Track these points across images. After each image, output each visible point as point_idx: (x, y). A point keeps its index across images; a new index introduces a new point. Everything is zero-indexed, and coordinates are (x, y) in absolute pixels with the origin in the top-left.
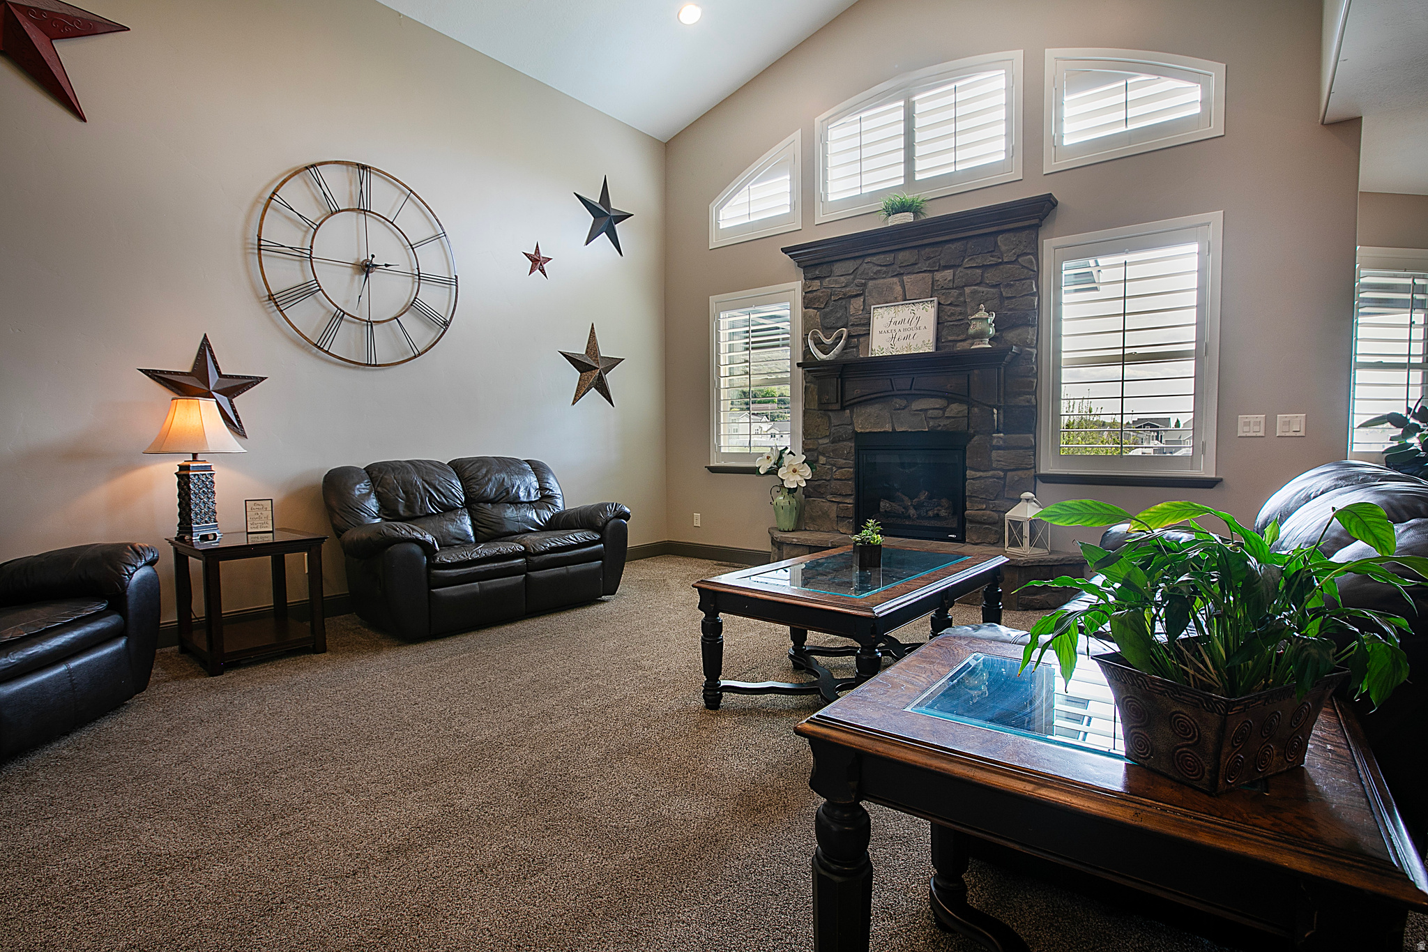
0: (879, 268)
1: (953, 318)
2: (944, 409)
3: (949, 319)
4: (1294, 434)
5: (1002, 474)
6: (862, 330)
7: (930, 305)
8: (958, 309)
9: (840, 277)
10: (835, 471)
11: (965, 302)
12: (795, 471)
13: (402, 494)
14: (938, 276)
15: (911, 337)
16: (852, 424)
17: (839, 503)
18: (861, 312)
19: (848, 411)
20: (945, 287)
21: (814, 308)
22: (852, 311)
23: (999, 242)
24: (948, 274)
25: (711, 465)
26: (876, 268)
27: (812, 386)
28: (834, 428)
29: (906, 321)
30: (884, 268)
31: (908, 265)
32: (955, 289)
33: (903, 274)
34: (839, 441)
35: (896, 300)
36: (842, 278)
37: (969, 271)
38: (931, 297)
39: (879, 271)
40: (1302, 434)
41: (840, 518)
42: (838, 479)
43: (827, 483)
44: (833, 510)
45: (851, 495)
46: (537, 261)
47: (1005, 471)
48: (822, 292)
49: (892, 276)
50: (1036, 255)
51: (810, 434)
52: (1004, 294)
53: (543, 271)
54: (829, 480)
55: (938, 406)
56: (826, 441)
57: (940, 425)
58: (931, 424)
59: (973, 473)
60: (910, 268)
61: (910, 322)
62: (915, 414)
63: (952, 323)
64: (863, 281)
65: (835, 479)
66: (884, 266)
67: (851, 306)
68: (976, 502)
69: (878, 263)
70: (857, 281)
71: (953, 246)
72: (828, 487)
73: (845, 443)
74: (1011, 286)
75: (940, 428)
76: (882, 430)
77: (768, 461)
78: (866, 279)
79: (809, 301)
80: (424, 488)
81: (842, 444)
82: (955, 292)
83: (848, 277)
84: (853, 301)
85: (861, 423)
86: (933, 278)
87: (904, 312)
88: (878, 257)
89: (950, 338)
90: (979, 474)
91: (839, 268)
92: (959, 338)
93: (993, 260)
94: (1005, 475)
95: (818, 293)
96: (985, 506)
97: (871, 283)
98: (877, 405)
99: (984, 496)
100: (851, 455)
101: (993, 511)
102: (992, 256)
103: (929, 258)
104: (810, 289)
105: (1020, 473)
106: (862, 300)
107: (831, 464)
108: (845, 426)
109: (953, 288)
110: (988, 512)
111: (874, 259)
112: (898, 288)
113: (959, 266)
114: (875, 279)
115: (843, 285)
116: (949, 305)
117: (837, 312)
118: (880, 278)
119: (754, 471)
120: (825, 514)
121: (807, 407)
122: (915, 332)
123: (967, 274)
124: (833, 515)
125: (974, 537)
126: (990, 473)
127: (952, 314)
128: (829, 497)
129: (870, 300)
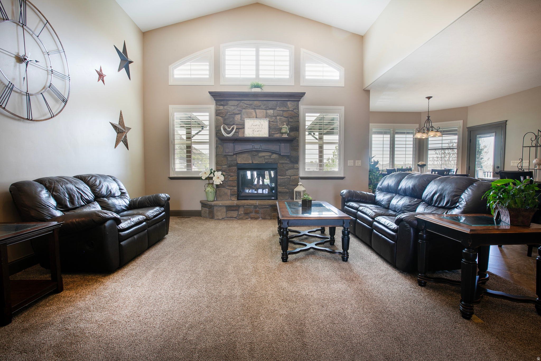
0: (247, 105)
1: (273, 126)
2: (270, 156)
3: (272, 126)
4: (359, 165)
5: (289, 177)
6: (242, 127)
7: (266, 121)
8: (275, 123)
9: (231, 107)
10: (229, 178)
11: (277, 121)
12: (218, 178)
13: (67, 195)
14: (269, 111)
15: (260, 131)
16: (236, 160)
17: (231, 189)
18: (239, 120)
19: (235, 155)
20: (271, 115)
21: (220, 116)
22: (236, 119)
23: (288, 104)
24: (272, 111)
25: (170, 176)
26: (246, 105)
27: (220, 145)
28: (229, 162)
29: (258, 125)
30: (249, 106)
31: (258, 106)
32: (274, 116)
33: (255, 109)
34: (231, 166)
35: (253, 117)
36: (232, 107)
37: (279, 112)
38: (266, 118)
39: (247, 107)
40: (360, 165)
41: (232, 195)
42: (231, 181)
43: (226, 182)
44: (229, 192)
45: (236, 186)
46: (101, 76)
47: (290, 176)
48: (224, 111)
49: (252, 109)
50: (298, 109)
51: (218, 164)
52: (290, 120)
53: (103, 81)
54: (227, 181)
55: (269, 155)
56: (226, 166)
57: (269, 161)
58: (266, 161)
59: (280, 177)
60: (259, 107)
61: (259, 126)
62: (260, 157)
63: (273, 128)
64: (241, 109)
65: (230, 181)
66: (249, 105)
67: (236, 118)
68: (281, 186)
69: (247, 103)
70: (238, 109)
71: (274, 102)
72: (227, 184)
73: (233, 167)
74: (292, 118)
75: (269, 162)
76: (248, 163)
77: (205, 174)
78: (242, 108)
79: (218, 113)
80: (77, 191)
81: (232, 168)
82: (274, 118)
83: (235, 107)
84: (236, 116)
85: (240, 160)
86: (266, 112)
87: (257, 122)
88: (247, 101)
89: (272, 133)
90: (282, 177)
91: (230, 103)
92: (276, 133)
93: (286, 109)
94: (290, 177)
95: (222, 111)
96: (284, 188)
97: (244, 110)
98: (246, 154)
99: (284, 184)
100: (236, 171)
101: (287, 189)
102: (286, 108)
103: (265, 105)
104: (219, 109)
105: (295, 176)
106: (240, 116)
107: (227, 175)
108: (234, 161)
109: (273, 116)
110: (285, 189)
111: (245, 102)
112: (254, 114)
113: (275, 109)
114: (245, 109)
115: (233, 109)
116: (272, 121)
117: (230, 119)
118: (247, 109)
119: (200, 178)
120: (226, 194)
121: (217, 153)
122: (261, 129)
123: (278, 112)
124: (229, 194)
125: (281, 198)
126: (286, 177)
127: (273, 125)
128: (227, 187)
129: (244, 116)
